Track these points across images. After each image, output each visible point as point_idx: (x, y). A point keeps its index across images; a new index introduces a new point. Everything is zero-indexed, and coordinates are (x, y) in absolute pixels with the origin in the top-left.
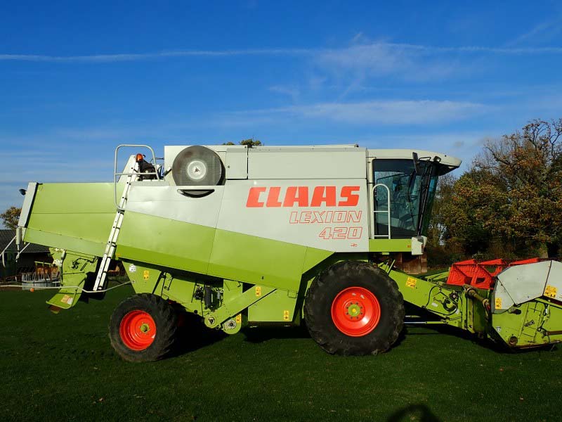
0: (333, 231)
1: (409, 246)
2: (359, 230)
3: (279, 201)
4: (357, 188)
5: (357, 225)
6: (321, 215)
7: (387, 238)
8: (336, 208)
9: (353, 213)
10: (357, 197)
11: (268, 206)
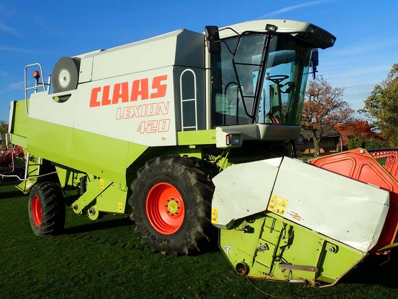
0: (147, 125)
1: (214, 138)
2: (167, 122)
3: (109, 99)
4: (164, 78)
5: (166, 117)
6: (138, 109)
7: (194, 129)
8: (149, 101)
9: (162, 105)
10: (165, 86)
11: (103, 104)
